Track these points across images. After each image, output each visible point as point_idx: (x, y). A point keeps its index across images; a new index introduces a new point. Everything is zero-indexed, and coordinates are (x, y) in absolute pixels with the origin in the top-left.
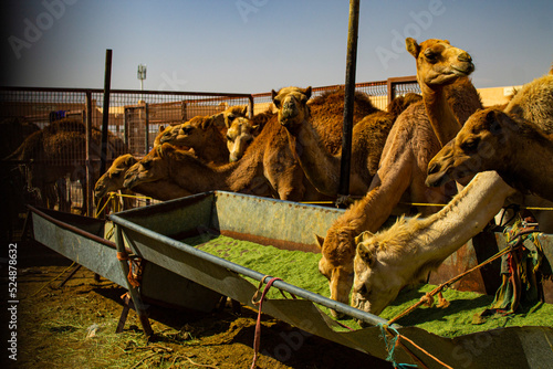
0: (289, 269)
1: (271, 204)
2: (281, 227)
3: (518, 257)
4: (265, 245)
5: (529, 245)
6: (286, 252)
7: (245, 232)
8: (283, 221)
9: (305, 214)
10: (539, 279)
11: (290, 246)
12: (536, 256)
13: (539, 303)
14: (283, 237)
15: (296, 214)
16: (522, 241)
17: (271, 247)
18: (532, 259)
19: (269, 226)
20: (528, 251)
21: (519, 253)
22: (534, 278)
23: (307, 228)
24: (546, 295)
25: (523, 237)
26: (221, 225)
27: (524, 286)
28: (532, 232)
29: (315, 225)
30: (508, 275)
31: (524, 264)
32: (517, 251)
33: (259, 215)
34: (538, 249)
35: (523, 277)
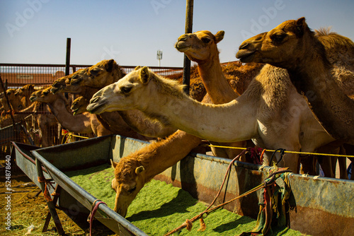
1: (141, 144)
3: (271, 191)
5: (280, 182)
10: (287, 209)
12: (283, 191)
13: (286, 228)
16: (275, 179)
18: (281, 193)
20: (278, 187)
21: (272, 188)
22: (284, 208)
24: (292, 223)
25: (277, 176)
27: (275, 214)
28: (284, 172)
30: (263, 205)
31: (276, 198)
32: (271, 187)
34: (286, 186)
35: (274, 207)
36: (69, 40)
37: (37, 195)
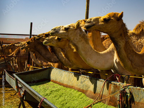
0: (62, 94)
1: (63, 72)
2: (65, 80)
3: (123, 95)
4: (61, 85)
5: (127, 91)
6: (65, 88)
7: (56, 81)
8: (66, 78)
9: (71, 76)
10: (130, 103)
11: (67, 86)
12: (129, 95)
14: (65, 83)
15: (69, 75)
17: (62, 86)
18: (128, 96)
19: (62, 79)
20: (126, 93)
21: (123, 93)
22: (129, 103)
23: (71, 80)
25: (126, 88)
26: (51, 78)
27: (125, 105)
28: (129, 86)
29: (73, 80)
30: (119, 101)
31: (125, 98)
33: (60, 75)
34: (130, 92)
35: (124, 102)
36: (31, 24)
37: (15, 94)
